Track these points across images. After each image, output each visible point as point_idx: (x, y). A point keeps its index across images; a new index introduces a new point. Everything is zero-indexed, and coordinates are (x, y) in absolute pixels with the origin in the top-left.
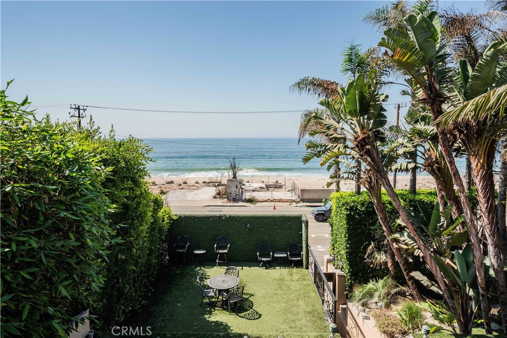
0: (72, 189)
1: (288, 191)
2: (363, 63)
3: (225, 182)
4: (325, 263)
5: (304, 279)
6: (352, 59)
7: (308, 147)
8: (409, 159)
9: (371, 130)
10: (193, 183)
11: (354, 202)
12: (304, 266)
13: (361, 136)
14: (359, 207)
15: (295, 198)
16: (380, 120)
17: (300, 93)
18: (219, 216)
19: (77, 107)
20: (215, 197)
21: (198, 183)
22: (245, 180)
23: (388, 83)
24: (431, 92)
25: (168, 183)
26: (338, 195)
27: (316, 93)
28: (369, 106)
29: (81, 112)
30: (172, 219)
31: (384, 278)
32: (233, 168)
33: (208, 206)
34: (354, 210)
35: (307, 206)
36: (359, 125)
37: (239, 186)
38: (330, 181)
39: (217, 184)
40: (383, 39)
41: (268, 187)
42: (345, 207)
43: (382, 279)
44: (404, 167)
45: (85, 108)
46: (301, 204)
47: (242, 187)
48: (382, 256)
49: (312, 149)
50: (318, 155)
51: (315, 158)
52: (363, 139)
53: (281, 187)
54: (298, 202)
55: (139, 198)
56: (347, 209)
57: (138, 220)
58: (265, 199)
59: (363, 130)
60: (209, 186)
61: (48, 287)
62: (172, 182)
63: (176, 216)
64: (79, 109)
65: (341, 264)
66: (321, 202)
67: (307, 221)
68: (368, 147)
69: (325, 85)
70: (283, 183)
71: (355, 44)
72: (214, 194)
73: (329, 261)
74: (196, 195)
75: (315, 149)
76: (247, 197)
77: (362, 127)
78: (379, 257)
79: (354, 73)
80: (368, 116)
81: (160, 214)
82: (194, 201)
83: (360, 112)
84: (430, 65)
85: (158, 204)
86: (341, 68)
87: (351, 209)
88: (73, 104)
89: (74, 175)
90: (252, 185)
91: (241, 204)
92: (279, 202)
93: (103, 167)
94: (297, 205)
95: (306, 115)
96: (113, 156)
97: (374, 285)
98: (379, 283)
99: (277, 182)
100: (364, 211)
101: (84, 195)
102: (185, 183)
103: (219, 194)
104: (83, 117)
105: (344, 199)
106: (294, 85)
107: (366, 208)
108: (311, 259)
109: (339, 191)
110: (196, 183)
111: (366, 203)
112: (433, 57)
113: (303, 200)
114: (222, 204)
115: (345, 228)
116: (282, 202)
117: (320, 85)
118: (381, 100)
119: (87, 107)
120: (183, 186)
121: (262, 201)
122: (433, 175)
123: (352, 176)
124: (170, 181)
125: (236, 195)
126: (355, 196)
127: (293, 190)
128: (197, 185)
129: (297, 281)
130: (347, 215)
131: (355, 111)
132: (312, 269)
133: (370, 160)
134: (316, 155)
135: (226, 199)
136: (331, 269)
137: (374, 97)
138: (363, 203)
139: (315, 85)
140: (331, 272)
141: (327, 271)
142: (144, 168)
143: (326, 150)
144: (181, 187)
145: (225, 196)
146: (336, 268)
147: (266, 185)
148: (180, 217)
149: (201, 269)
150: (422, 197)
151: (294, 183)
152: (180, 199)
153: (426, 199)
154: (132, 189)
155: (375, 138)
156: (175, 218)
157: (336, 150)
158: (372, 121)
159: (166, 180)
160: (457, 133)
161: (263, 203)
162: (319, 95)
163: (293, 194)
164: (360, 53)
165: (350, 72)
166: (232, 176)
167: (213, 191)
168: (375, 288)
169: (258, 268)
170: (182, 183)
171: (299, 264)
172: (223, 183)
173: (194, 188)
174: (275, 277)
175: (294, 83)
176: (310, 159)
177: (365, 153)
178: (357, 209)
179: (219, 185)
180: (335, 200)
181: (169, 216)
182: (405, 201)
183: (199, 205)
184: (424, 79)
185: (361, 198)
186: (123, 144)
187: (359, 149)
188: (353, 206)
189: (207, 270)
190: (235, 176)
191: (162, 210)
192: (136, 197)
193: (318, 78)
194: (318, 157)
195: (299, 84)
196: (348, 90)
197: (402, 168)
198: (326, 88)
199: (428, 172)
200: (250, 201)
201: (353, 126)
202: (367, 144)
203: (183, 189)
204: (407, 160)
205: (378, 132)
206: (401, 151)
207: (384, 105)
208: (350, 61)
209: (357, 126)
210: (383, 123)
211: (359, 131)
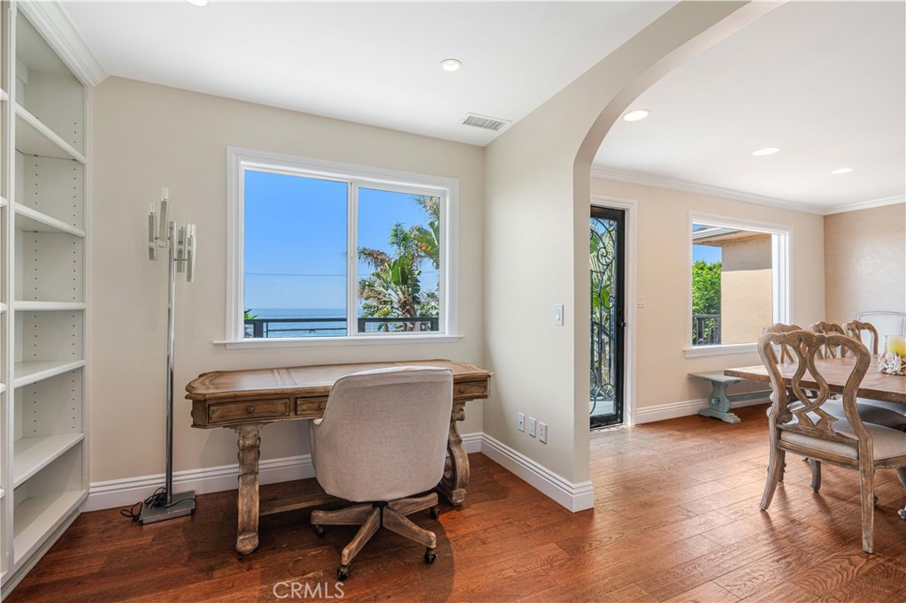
2: (406, 238)
6: (398, 235)
7: (365, 308)
9: (410, 295)
13: (403, 300)
16: (416, 288)
28: (408, 278)
36: (401, 291)
52: (405, 302)
59: (404, 295)
68: (408, 307)
69: (375, 255)
77: (404, 293)
79: (399, 246)
80: (407, 286)
83: (402, 282)
86: (390, 241)
117: (370, 254)
118: (416, 274)
131: (398, 281)
137: (411, 272)
139: (366, 254)
155: (413, 301)
158: (410, 289)
164: (404, 230)
165: (396, 245)
193: (368, 248)
196: (394, 265)
198: (375, 257)
201: (397, 292)
202: (407, 305)
205: (416, 297)
207: (418, 278)
208: (396, 235)
209: (400, 293)
210: (417, 291)
211: (401, 296)
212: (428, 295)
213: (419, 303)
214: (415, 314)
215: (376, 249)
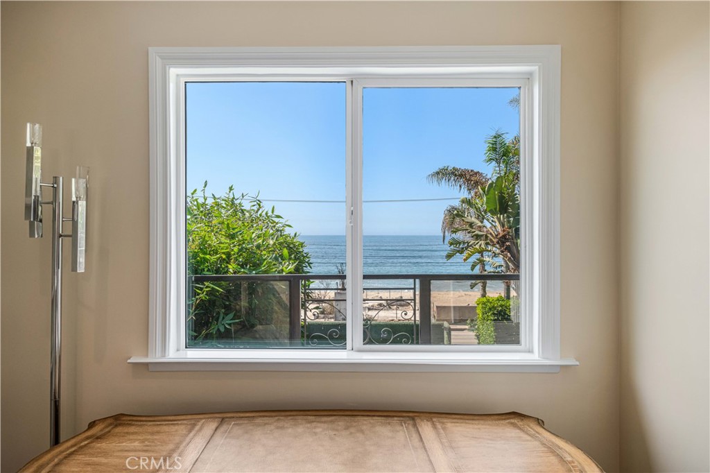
2: (509, 153)
3: (331, 296)
6: (496, 148)
7: (451, 244)
9: (511, 228)
11: (501, 306)
13: (502, 233)
14: (508, 311)
16: (518, 218)
17: (439, 183)
26: (484, 299)
27: (456, 185)
28: (508, 205)
34: (501, 315)
36: (500, 223)
42: (492, 312)
49: (455, 245)
50: (461, 252)
51: (458, 255)
52: (504, 236)
56: (494, 314)
59: (503, 227)
68: (508, 244)
71: (500, 132)
75: (458, 246)
77: (502, 225)
79: (499, 163)
80: (507, 215)
83: (500, 211)
86: (485, 157)
95: (449, 211)
105: (491, 303)
106: (433, 175)
109: (485, 296)
115: (492, 337)
117: (461, 176)
126: (503, 300)
130: (494, 320)
131: (495, 210)
133: (510, 256)
134: (458, 251)
137: (513, 197)
139: (455, 175)
143: (468, 246)
145: (331, 316)
157: (477, 247)
158: (512, 219)
162: (460, 186)
164: (506, 142)
165: (494, 162)
175: (432, 172)
176: (453, 256)
177: (505, 249)
180: (480, 306)
187: (500, 246)
188: (501, 311)
193: (459, 168)
194: (461, 254)
195: (438, 173)
196: (489, 190)
198: (468, 178)
201: (494, 224)
202: (507, 240)
208: (494, 150)
209: (497, 224)
211: (499, 228)
215: (470, 168)
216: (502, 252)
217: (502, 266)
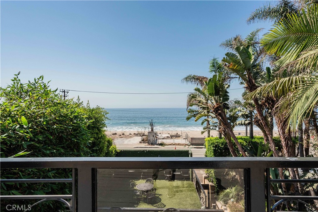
0: (77, 129)
1: (184, 139)
2: (221, 67)
3: (146, 133)
4: (204, 179)
5: (190, 187)
6: (214, 65)
7: (189, 112)
8: (246, 118)
9: (221, 103)
10: (128, 134)
11: (217, 142)
12: (191, 180)
13: (216, 106)
14: (220, 145)
15: (188, 143)
16: (226, 98)
17: (187, 83)
18: (143, 151)
19: (64, 91)
20: (140, 142)
21: (131, 134)
22: (158, 132)
23: (234, 78)
24: (250, 83)
25: (114, 134)
26: (209, 139)
27: (195, 84)
28: (219, 91)
29: (66, 93)
30: (117, 152)
31: (236, 187)
32: (152, 125)
33: (136, 147)
35: (195, 148)
36: (215, 101)
37: (155, 136)
38: (203, 130)
39: (142, 135)
40: (224, 58)
41: (172, 137)
42: (212, 146)
43: (235, 187)
44: (243, 122)
45: (68, 91)
46: (191, 146)
47: (157, 136)
48: (233, 173)
49: (191, 113)
50: (195, 116)
51: (193, 118)
52: (217, 107)
53: (179, 136)
54: (189, 146)
55: (100, 139)
56: (213, 146)
57: (99, 151)
58: (170, 144)
59: (217, 103)
60: (137, 136)
61: (65, 173)
62: (116, 134)
63: (119, 150)
64: (64, 92)
65: (212, 179)
66: (203, 145)
67: (192, 153)
68: (219, 112)
69: (201, 79)
70: (181, 134)
71: (216, 57)
72: (140, 140)
73: (205, 178)
74: (129, 141)
75: (193, 113)
76: (160, 142)
77: (217, 102)
78: (231, 174)
79: (216, 72)
80: (219, 96)
81: (110, 149)
82: (129, 144)
83: (215, 94)
84: (249, 70)
85: (110, 143)
86: (209, 70)
87: (216, 146)
88: (61, 89)
89: (79, 122)
90: (162, 135)
91: (156, 146)
92: (178, 145)
93: (87, 120)
94: (189, 147)
95: (190, 95)
96: (89, 116)
97: (230, 190)
98: (233, 189)
99: (177, 134)
100: (223, 148)
101: (81, 132)
102: (123, 134)
103: (143, 140)
104: (66, 96)
105: (212, 141)
106: (184, 79)
107: (225, 146)
108: (194, 175)
109: (209, 137)
110: (130, 134)
111: (224, 143)
112: (249, 66)
113: (192, 144)
114: (145, 146)
116: (180, 145)
117: (197, 79)
118: (226, 88)
119: (69, 90)
120: (122, 136)
121: (168, 145)
122: (259, 127)
123: (215, 128)
124: (114, 133)
125: (153, 141)
126: (218, 139)
127: (186, 138)
128: (130, 136)
129: (186, 188)
130: (214, 150)
131: (213, 93)
132: (195, 181)
133: (221, 118)
134: (193, 116)
135: (147, 144)
136: (207, 182)
137: (222, 86)
138: (223, 143)
139: (195, 79)
140: (207, 184)
141: (204, 183)
142: (104, 123)
143: (198, 113)
144: (121, 136)
145: (146, 142)
146: (209, 182)
147: (171, 135)
148: (121, 151)
149: (132, 181)
150: (256, 140)
151: (187, 134)
152: (120, 143)
153: (258, 141)
154: (97, 133)
155: (224, 107)
156: (118, 151)
157: (203, 113)
158: (221, 98)
159: (112, 132)
160: (267, 104)
161: (169, 146)
162: (197, 84)
163: (187, 140)
164: (219, 62)
165: (214, 72)
166: (150, 130)
167: (139, 139)
168: (230, 192)
169: (164, 180)
170: (121, 134)
171: (188, 179)
172: (145, 134)
173: (129, 137)
174: (174, 185)
176: (190, 118)
177: (218, 115)
178: (219, 146)
179: (143, 136)
180: (207, 142)
181: (115, 150)
182: (246, 142)
183: (131, 147)
184: (246, 77)
185: (222, 141)
186: (94, 110)
187: (215, 113)
188: (217, 145)
189: (136, 181)
190: (152, 130)
191: (112, 147)
192: (99, 138)
193: (196, 75)
194: (194, 117)
195: (186, 78)
196: (209, 83)
197: (242, 123)
199: (256, 125)
200: (161, 144)
201: (212, 101)
202: (219, 110)
203: (122, 137)
204: (245, 119)
205: (226, 104)
206: (240, 114)
207: (228, 90)
209: (214, 101)
210: (227, 99)
211: (215, 103)
212: (236, 102)
213: (228, 108)
214: (225, 115)
215: (202, 76)
216: (216, 116)
217: (217, 123)
